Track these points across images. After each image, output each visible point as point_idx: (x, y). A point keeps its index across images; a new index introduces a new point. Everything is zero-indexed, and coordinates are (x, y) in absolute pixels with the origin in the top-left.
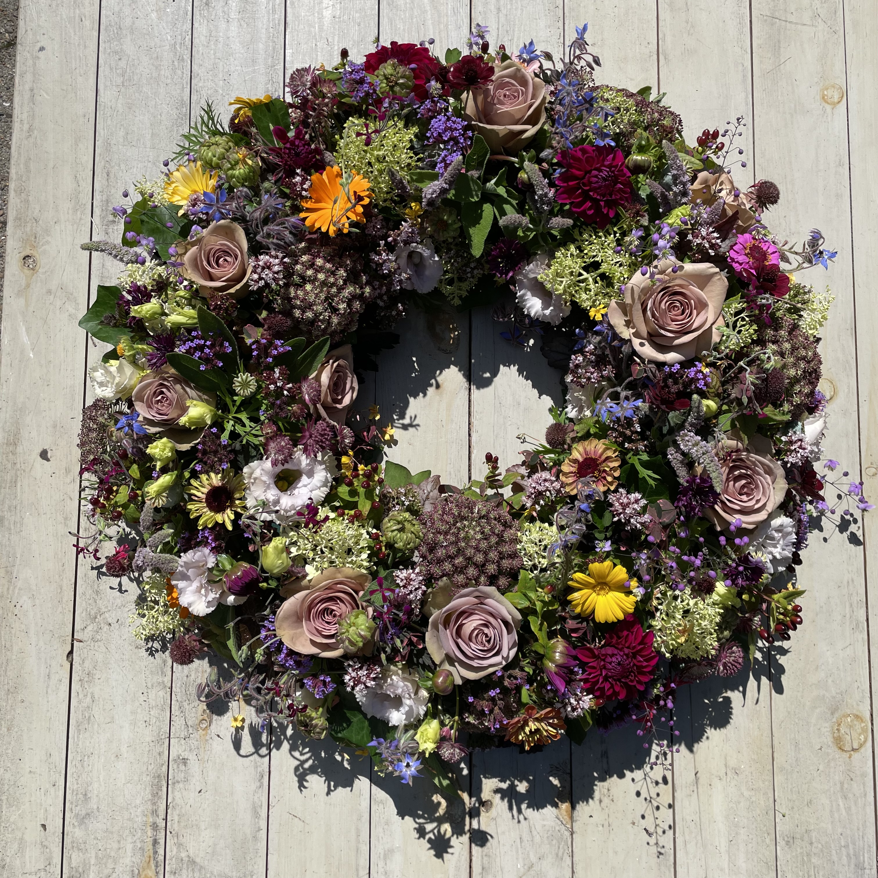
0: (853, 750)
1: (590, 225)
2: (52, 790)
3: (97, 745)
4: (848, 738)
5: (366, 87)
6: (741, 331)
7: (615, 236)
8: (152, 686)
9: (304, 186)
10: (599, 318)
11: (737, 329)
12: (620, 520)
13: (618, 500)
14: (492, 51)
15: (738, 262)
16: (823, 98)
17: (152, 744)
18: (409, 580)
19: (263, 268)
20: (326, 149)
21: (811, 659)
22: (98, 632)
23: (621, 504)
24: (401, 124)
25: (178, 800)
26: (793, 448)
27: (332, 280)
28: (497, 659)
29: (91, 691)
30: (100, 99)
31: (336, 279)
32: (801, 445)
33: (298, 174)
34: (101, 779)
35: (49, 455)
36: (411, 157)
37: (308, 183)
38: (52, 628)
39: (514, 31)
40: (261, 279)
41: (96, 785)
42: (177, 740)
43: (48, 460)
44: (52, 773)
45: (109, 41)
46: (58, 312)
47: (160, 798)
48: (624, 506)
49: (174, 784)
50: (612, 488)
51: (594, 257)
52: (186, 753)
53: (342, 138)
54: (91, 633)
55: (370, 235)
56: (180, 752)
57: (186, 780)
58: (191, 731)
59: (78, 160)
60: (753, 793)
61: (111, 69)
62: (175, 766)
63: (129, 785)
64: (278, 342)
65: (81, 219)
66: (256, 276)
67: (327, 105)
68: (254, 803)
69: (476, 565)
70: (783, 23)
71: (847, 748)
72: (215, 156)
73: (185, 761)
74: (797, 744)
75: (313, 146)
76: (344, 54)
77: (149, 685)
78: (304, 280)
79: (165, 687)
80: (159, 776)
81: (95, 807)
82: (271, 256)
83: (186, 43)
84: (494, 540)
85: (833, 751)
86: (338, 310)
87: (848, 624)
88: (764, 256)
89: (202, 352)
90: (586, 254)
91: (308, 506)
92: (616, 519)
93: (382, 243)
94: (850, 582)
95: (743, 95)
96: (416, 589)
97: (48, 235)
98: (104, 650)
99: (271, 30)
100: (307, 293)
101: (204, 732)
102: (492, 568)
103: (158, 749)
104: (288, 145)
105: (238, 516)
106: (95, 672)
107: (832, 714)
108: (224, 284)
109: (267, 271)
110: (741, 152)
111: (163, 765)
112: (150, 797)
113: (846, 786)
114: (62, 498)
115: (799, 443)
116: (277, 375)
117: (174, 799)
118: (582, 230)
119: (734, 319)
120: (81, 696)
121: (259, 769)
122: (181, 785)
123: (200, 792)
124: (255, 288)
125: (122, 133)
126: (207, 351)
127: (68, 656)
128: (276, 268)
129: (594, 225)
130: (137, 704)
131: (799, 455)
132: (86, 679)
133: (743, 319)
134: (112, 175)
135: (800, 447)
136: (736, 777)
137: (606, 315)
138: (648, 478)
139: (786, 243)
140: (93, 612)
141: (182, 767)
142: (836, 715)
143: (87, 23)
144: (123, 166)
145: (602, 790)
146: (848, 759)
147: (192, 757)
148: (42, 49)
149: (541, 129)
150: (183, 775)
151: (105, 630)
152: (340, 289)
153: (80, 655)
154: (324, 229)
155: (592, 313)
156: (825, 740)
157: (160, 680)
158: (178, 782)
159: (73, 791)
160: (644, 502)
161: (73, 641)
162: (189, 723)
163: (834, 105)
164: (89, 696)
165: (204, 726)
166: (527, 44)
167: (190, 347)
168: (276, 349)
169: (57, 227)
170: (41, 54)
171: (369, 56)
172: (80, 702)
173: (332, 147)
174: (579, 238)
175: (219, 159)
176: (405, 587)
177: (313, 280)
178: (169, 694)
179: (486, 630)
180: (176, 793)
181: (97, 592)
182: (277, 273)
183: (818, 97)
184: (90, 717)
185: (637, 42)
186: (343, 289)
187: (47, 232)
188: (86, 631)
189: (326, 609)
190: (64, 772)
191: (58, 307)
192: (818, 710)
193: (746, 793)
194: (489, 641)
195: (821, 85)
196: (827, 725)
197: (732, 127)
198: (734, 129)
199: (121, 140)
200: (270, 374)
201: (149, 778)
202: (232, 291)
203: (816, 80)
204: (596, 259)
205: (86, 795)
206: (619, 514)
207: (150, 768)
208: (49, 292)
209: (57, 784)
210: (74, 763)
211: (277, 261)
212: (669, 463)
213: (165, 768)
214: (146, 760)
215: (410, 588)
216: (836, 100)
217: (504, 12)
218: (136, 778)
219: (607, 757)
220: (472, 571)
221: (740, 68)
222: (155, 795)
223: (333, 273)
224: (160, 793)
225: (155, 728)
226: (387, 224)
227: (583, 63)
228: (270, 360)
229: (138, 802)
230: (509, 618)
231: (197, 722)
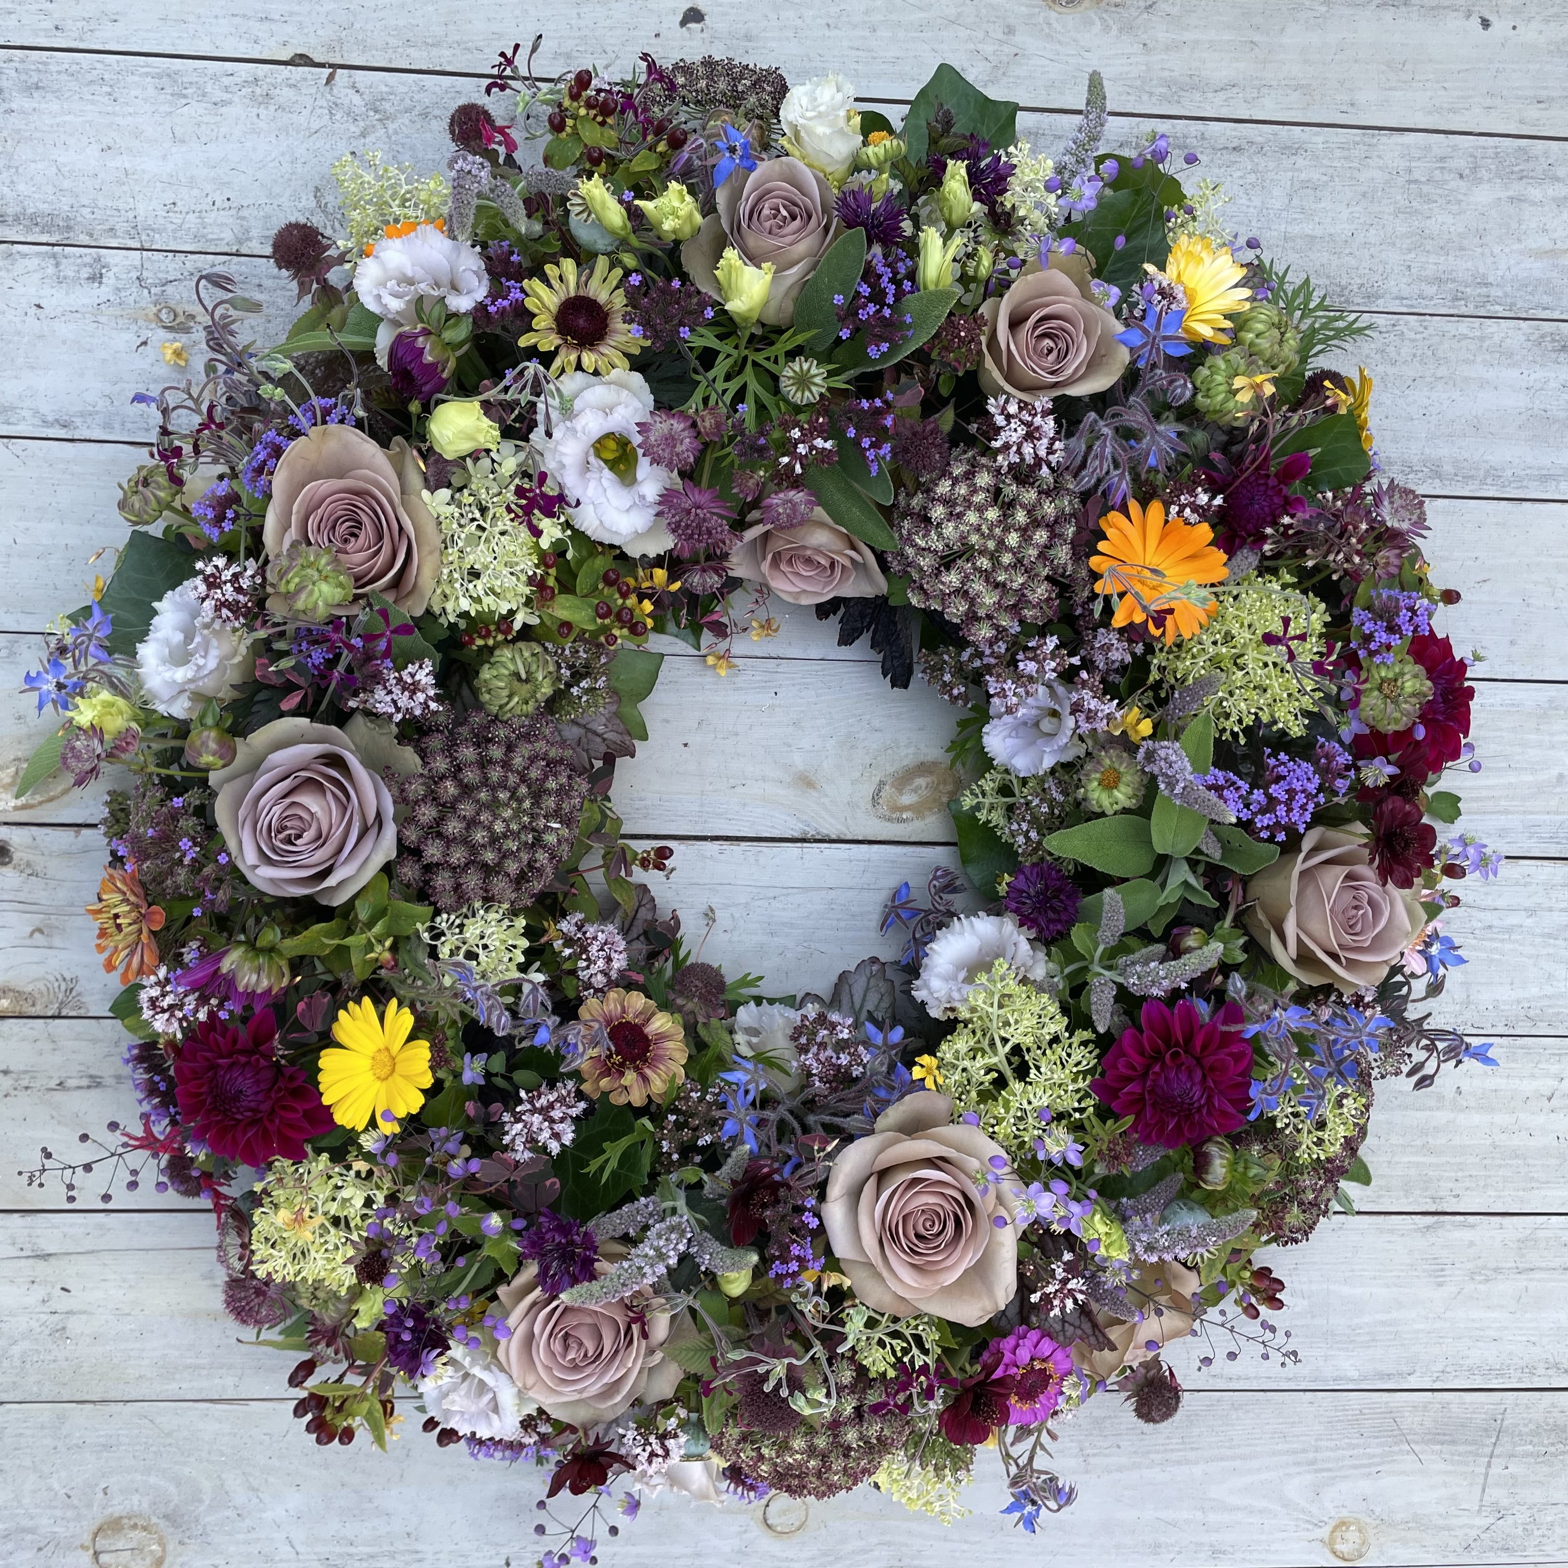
0: (96, 1554)
1: (1099, 1063)
2: (48, 24)
3: (131, 110)
4: (120, 1545)
5: (1382, 637)
6: (884, 1347)
7: (1075, 1110)
8: (243, 218)
9: (1188, 511)
10: (917, 1073)
11: (887, 1340)
12: (520, 1101)
13: (561, 1100)
14: (1446, 884)
15: (1017, 1345)
16: (1343, 1523)
17: (131, 215)
18: (413, 689)
19: (1028, 425)
20: (1264, 557)
21: (271, 1479)
22: (348, 114)
23: (551, 1106)
24: (1307, 703)
25: (21, 265)
26: (652, 1439)
27: (1007, 559)
28: (251, 856)
29: (236, 99)
30: (1384, 137)
31: (1006, 569)
32: (657, 1456)
33: (1212, 498)
34: (67, 118)
35: (692, 25)
36: (1240, 721)
37: (1194, 518)
38: (357, 26)
39: (1492, 939)
40: (1008, 417)
41: (55, 106)
42: (138, 263)
43: (683, 23)
44: (80, 24)
45: (1497, 154)
46: (971, 46)
47: (28, 229)
48: (545, 1112)
49: (54, 256)
50: (586, 1087)
51: (1038, 1068)
52: (112, 281)
53: (1284, 587)
54: (346, 102)
55: (1095, 637)
56: (115, 270)
57: (61, 280)
58: (153, 290)
59: (1265, 90)
60: (17, 1363)
61: (1442, 159)
62: (88, 260)
63: (54, 170)
64: (886, 448)
65: (1151, 94)
66: (1013, 409)
67: (1348, 560)
68: (13, 408)
69: (440, 821)
70: (1488, 1450)
71: (101, 1543)
72: (1257, 336)
73: (97, 278)
74: (108, 1447)
75: (1269, 531)
76: (1451, 597)
77: (244, 213)
78: (1008, 506)
79: (240, 243)
80: (69, 228)
81: (14, 106)
82: (1052, 441)
83: (1489, 307)
84: (489, 856)
85: (96, 1515)
86: (948, 568)
87: (338, 1549)
88: (1028, 1394)
89: (870, 299)
90: (1044, 1054)
91: (561, 498)
92: (523, 1094)
93: (1076, 660)
94: (418, 1556)
95: (1354, 1374)
96: (394, 702)
97: (1121, 30)
98: (315, 126)
99: (1509, 473)
100: (981, 509)
101: (152, 316)
102: (433, 851)
103: (121, 227)
104: (1272, 482)
105: (547, 359)
106: (272, 108)
107: (166, 1517)
108: (1003, 347)
109: (1022, 431)
110: (1232, 1356)
111: (91, 235)
112: (30, 211)
113: (29, 1537)
114: (608, 49)
115: (660, 1452)
116: (819, 443)
117: (24, 256)
118: (1091, 1047)
119: (907, 1333)
120: (227, 81)
121: (78, 421)
122: (51, 270)
123: (39, 306)
124: (992, 410)
125: (1315, 176)
126: (872, 308)
127: (302, 56)
128: (1027, 449)
129: (1099, 1069)
130: (208, 188)
131: (639, 1450)
132: (258, 91)
133: (905, 1351)
134: (1234, 157)
135: (653, 1454)
136: (47, 1332)
137: (924, 1088)
138: (603, 1158)
139: (1053, 1437)
140: (387, 105)
141: (85, 273)
142: (163, 1524)
143: (1533, 113)
144: (1252, 178)
145: (27, 1076)
146: (78, 1543)
147: (105, 291)
148: (1486, 24)
149: (1290, 977)
150: (71, 274)
151: (353, 129)
152: (987, 576)
153: (305, 79)
154: (1102, 546)
155: (926, 1059)
156: (115, 1502)
157: (254, 233)
158: (57, 265)
159: (45, 64)
160: (554, 1147)
161: (331, 66)
162: (169, 289)
163: (1330, 1544)
164: (226, 96)
165: (164, 316)
166: (1460, 952)
167: (880, 276)
168: (871, 446)
169: (1137, 48)
170: (1476, 22)
171: (1445, 645)
172: (215, 78)
173: (1267, 568)
174: (1076, 1040)
175: (1251, 344)
176: (400, 680)
177: (1005, 521)
178: (226, 249)
179: (308, 836)
180: (36, 261)
181: (425, 115)
182: (1019, 452)
183: (1344, 1513)
184: (185, 96)
185: (1460, 1174)
186: (987, 581)
187: (1128, 28)
188: (351, 92)
189: (359, 524)
190: (82, 46)
191: (980, 47)
192: (172, 1489)
193: (16, 1350)
194: (288, 841)
195: (1369, 1520)
196: (145, 1505)
197: (1280, 1338)
198: (1276, 1343)
199: (1303, 176)
200: (822, 432)
201: (67, 208)
202: (989, 363)
203: (1378, 1511)
204: (1033, 1071)
205: (37, 88)
206: (531, 1101)
207: (85, 211)
208: (1010, 30)
209: (59, 33)
210: (98, 65)
211: (1042, 453)
212: (630, 1198)
213: (84, 239)
214: (101, 203)
215: (397, 690)
216: (1338, 1547)
217: (1529, 922)
218: (66, 184)
219: (89, 1087)
220: (427, 813)
221: (1405, 1369)
222: (34, 221)
223: (1019, 562)
224: (37, 229)
225: (162, 221)
226: (1116, 671)
227: (1419, 1055)
228: (851, 433)
229: (21, 187)
230: (331, 881)
231: (172, 304)
